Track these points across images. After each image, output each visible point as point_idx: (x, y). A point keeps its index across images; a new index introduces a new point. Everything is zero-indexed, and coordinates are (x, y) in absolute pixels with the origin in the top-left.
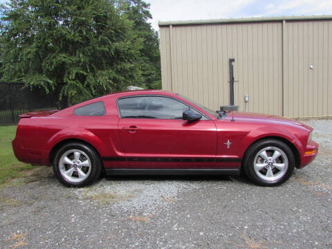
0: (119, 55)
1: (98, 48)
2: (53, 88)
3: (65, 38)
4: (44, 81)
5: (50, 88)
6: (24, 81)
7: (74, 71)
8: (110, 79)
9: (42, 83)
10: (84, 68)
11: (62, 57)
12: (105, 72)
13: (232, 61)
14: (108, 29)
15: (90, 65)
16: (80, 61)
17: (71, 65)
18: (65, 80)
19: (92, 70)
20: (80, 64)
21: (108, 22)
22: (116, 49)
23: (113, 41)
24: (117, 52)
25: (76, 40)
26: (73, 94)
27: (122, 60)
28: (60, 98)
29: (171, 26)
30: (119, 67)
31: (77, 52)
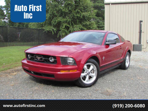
0: (84, 18)
1: (75, 15)
2: (55, 32)
3: (62, 11)
4: (52, 29)
5: (54, 32)
6: (44, 28)
7: (65, 25)
8: (80, 29)
9: (51, 30)
10: (69, 23)
11: (60, 19)
12: (78, 26)
13: (141, 22)
14: (80, 6)
15: (71, 22)
16: (67, 21)
17: (63, 22)
18: (61, 28)
19: (72, 25)
20: (67, 22)
21: (81, 3)
22: (83, 16)
23: (82, 12)
24: (84, 17)
25: (66, 11)
26: (64, 35)
27: (86, 20)
28: (58, 37)
29: (111, 4)
30: (84, 23)
31: (66, 17)
